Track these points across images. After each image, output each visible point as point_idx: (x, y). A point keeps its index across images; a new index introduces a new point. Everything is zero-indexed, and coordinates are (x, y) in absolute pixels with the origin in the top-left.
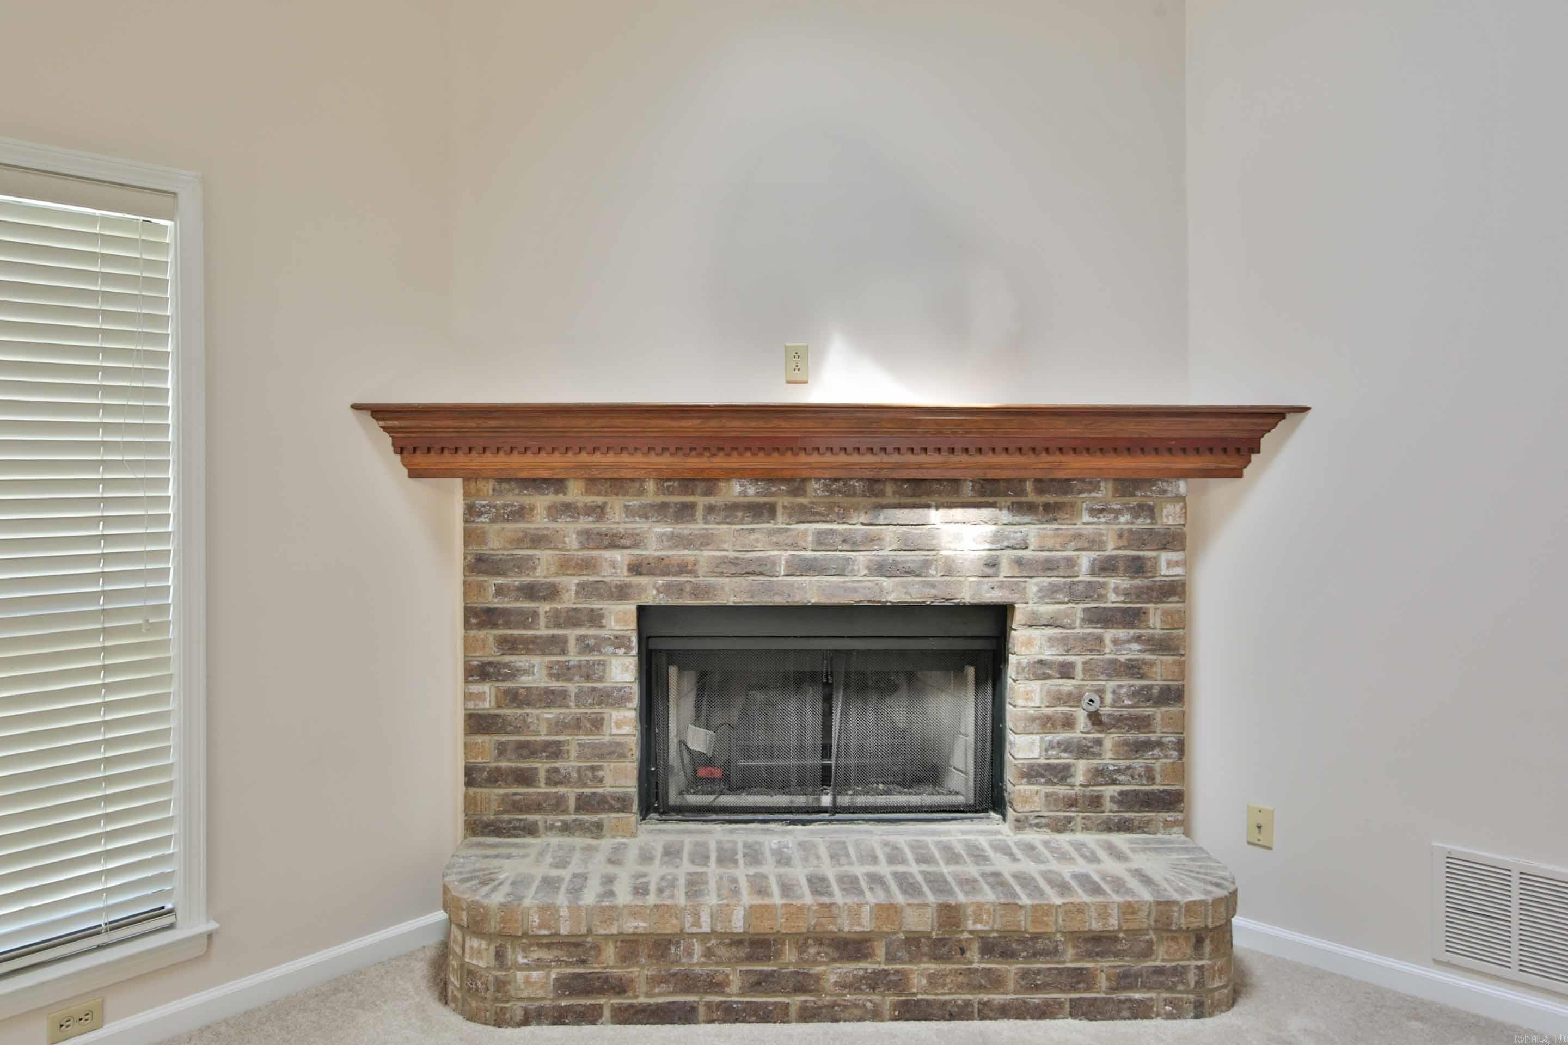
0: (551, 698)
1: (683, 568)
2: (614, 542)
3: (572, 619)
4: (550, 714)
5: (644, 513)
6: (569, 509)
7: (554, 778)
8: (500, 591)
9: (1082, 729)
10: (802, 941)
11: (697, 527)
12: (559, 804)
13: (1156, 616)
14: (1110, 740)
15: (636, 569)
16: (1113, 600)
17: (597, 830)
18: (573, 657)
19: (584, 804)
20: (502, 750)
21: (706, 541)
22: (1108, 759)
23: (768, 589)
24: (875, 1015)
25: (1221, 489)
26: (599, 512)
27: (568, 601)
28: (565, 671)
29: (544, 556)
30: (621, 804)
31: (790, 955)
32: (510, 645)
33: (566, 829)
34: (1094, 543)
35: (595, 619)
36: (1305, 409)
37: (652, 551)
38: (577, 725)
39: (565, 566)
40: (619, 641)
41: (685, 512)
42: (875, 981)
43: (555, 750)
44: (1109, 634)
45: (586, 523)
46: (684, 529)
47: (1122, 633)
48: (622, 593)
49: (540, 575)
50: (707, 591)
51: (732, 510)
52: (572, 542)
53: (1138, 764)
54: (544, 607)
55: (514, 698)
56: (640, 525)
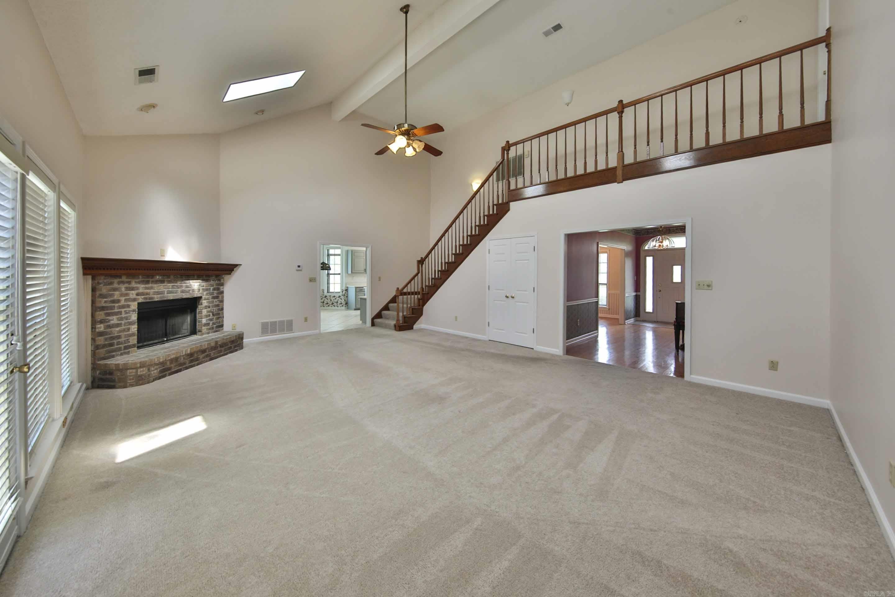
0: (118, 325)
1: (147, 294)
2: (133, 289)
3: (123, 307)
4: (118, 329)
5: (139, 283)
6: (123, 283)
7: (118, 343)
8: (105, 302)
9: (211, 317)
10: (197, 352)
11: (150, 285)
12: (120, 349)
13: (220, 296)
14: (215, 317)
15: (138, 294)
16: (215, 295)
17: (128, 353)
18: (123, 315)
19: (126, 348)
20: (106, 339)
21: (152, 288)
22: (214, 321)
23: (164, 297)
25: (229, 276)
26: (129, 283)
27: (123, 303)
28: (121, 319)
29: (117, 293)
30: (134, 346)
31: (195, 355)
32: (108, 315)
33: (122, 354)
34: (213, 286)
35: (129, 306)
36: (241, 265)
37: (141, 291)
38: (124, 330)
39: (122, 295)
40: (134, 311)
41: (148, 282)
42: (207, 356)
43: (119, 337)
44: (215, 300)
45: (126, 285)
46: (147, 286)
47: (216, 300)
48: (134, 300)
49: (116, 297)
50: (152, 298)
51: (157, 282)
52: (123, 289)
53: (218, 321)
54: (117, 305)
55: (109, 327)
56: (138, 285)
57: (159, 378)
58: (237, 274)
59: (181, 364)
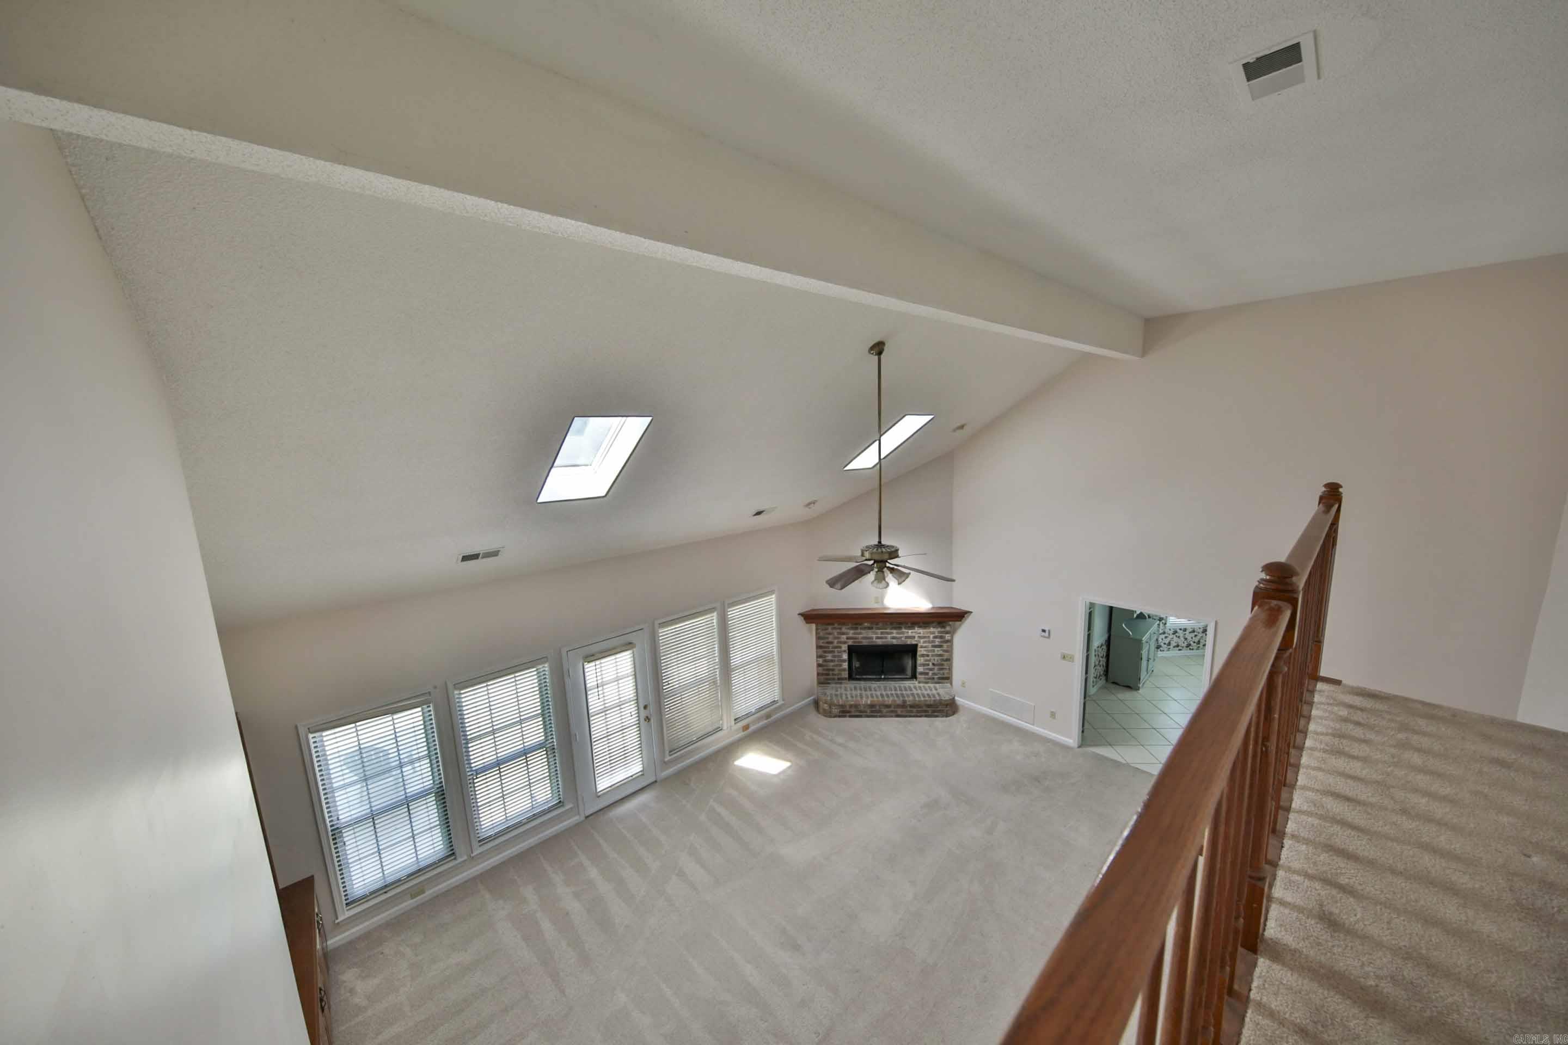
0: (832, 661)
1: (856, 638)
2: (843, 634)
3: (836, 647)
4: (832, 664)
5: (848, 629)
6: (835, 628)
7: (833, 674)
8: (823, 642)
9: (931, 666)
10: (880, 706)
11: (859, 631)
12: (834, 679)
13: (945, 645)
14: (936, 668)
15: (847, 638)
16: (937, 643)
17: (841, 683)
18: (836, 654)
19: (839, 679)
20: (824, 670)
21: (860, 633)
22: (936, 671)
23: (872, 642)
24: (892, 717)
25: (958, 623)
26: (840, 629)
27: (835, 644)
28: (834, 656)
29: (831, 637)
30: (846, 679)
31: (878, 707)
32: (825, 652)
33: (836, 683)
34: (933, 633)
35: (840, 647)
36: (971, 612)
37: (851, 635)
38: (837, 665)
39: (836, 638)
40: (845, 651)
41: (856, 629)
42: (892, 712)
43: (833, 670)
44: (936, 649)
45: (838, 631)
46: (857, 631)
47: (939, 649)
48: (845, 643)
49: (830, 640)
50: (861, 642)
51: (865, 628)
52: (836, 634)
53: (941, 672)
54: (831, 645)
55: (825, 661)
56: (849, 631)
57: (839, 716)
58: (968, 622)
59: (861, 712)
